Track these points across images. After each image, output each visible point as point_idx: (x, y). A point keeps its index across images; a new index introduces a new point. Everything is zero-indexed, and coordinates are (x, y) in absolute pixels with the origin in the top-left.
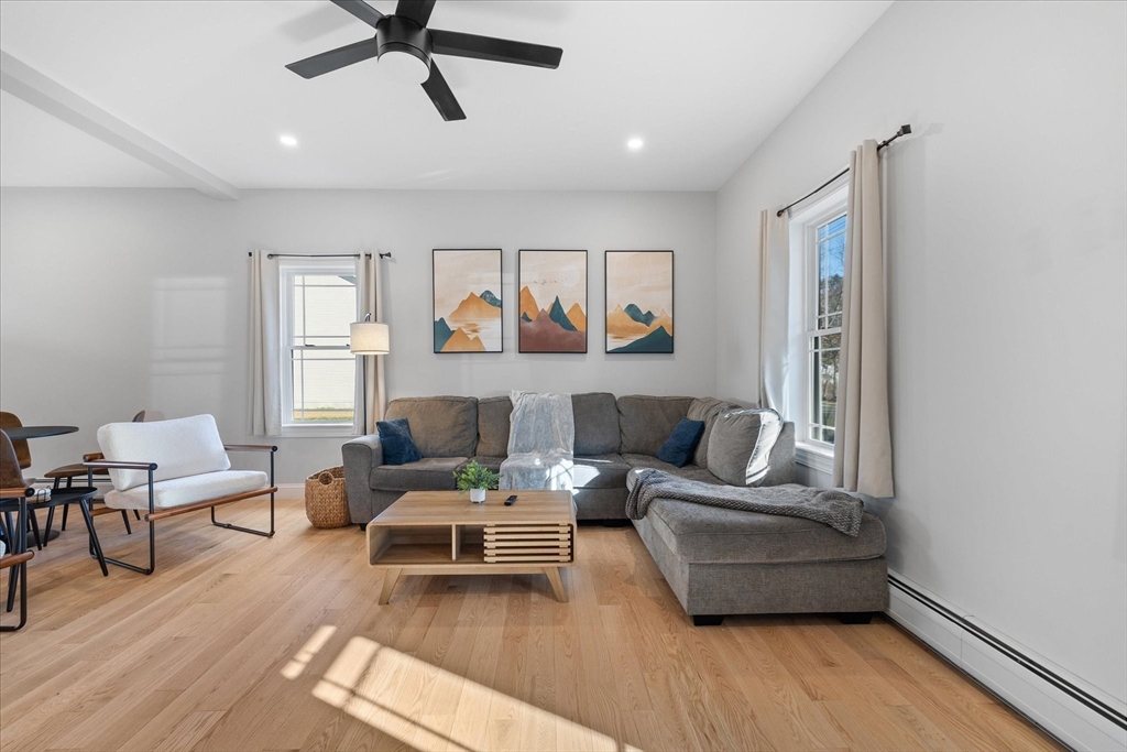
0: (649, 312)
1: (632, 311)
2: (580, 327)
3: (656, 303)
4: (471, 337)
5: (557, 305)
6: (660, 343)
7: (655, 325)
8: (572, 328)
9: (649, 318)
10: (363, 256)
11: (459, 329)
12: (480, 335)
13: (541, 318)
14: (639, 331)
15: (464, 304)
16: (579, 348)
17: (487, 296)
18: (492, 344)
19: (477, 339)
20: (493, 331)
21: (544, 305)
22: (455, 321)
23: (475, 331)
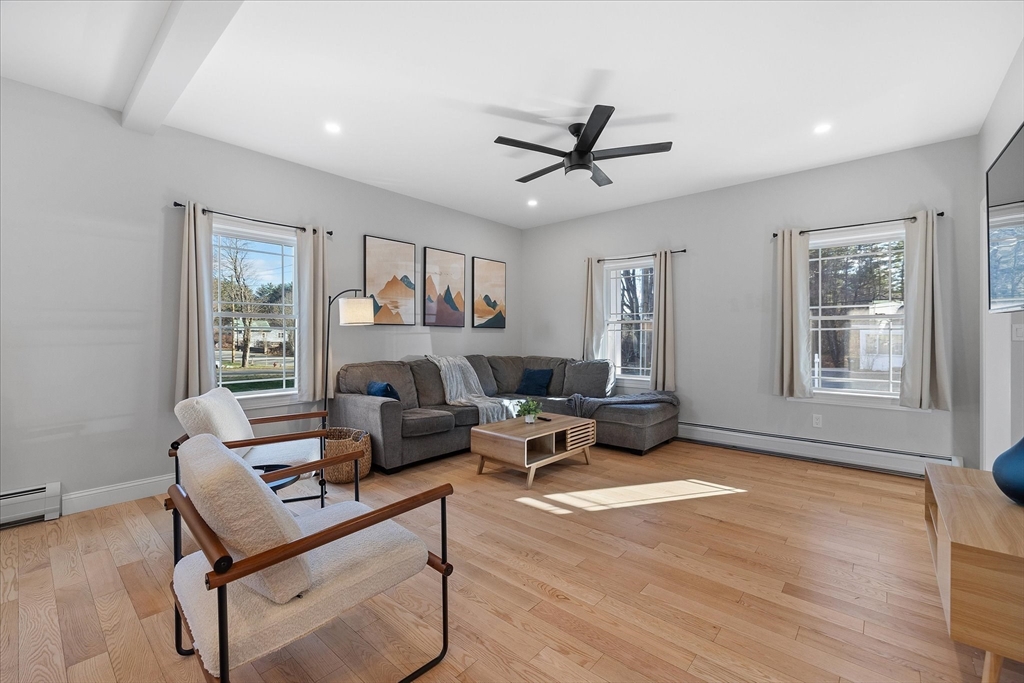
0: (495, 301)
1: (487, 299)
2: (461, 308)
3: (498, 295)
4: (394, 312)
5: (448, 291)
7: (498, 310)
8: (456, 309)
9: (494, 305)
11: (385, 305)
12: (400, 310)
13: (439, 300)
14: (490, 313)
15: (389, 284)
16: (459, 324)
17: (407, 280)
18: (408, 319)
19: (398, 313)
20: (409, 308)
21: (441, 290)
22: (382, 298)
23: (397, 307)
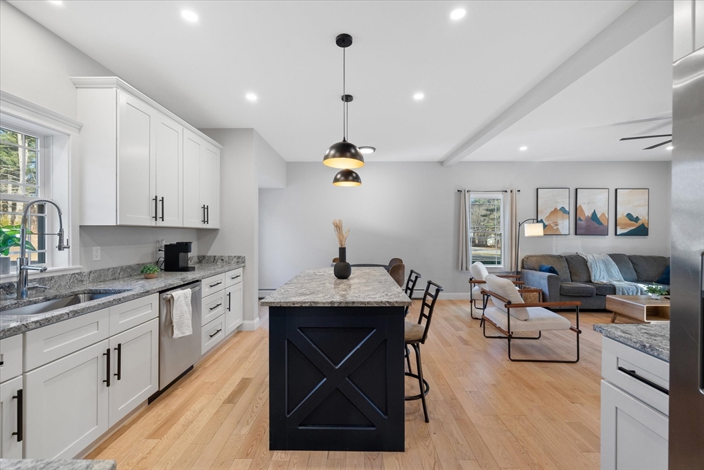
0: (637, 217)
1: (629, 216)
2: (605, 224)
3: (641, 213)
4: (555, 228)
5: (594, 214)
6: (642, 231)
7: (640, 223)
8: (602, 224)
9: (637, 219)
10: (509, 191)
11: (550, 224)
12: (559, 227)
13: (587, 219)
14: (631, 225)
15: (552, 213)
16: (604, 233)
17: (563, 209)
18: (565, 231)
19: (557, 229)
20: (565, 225)
21: (588, 213)
22: (548, 221)
23: (557, 225)
